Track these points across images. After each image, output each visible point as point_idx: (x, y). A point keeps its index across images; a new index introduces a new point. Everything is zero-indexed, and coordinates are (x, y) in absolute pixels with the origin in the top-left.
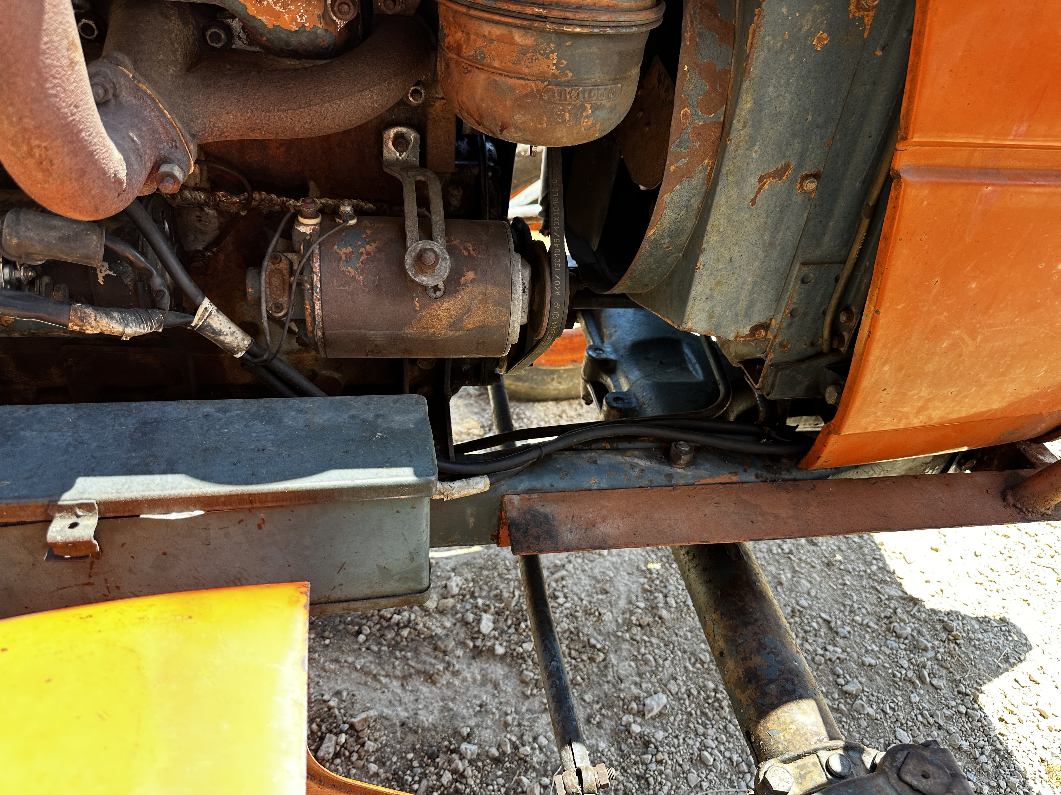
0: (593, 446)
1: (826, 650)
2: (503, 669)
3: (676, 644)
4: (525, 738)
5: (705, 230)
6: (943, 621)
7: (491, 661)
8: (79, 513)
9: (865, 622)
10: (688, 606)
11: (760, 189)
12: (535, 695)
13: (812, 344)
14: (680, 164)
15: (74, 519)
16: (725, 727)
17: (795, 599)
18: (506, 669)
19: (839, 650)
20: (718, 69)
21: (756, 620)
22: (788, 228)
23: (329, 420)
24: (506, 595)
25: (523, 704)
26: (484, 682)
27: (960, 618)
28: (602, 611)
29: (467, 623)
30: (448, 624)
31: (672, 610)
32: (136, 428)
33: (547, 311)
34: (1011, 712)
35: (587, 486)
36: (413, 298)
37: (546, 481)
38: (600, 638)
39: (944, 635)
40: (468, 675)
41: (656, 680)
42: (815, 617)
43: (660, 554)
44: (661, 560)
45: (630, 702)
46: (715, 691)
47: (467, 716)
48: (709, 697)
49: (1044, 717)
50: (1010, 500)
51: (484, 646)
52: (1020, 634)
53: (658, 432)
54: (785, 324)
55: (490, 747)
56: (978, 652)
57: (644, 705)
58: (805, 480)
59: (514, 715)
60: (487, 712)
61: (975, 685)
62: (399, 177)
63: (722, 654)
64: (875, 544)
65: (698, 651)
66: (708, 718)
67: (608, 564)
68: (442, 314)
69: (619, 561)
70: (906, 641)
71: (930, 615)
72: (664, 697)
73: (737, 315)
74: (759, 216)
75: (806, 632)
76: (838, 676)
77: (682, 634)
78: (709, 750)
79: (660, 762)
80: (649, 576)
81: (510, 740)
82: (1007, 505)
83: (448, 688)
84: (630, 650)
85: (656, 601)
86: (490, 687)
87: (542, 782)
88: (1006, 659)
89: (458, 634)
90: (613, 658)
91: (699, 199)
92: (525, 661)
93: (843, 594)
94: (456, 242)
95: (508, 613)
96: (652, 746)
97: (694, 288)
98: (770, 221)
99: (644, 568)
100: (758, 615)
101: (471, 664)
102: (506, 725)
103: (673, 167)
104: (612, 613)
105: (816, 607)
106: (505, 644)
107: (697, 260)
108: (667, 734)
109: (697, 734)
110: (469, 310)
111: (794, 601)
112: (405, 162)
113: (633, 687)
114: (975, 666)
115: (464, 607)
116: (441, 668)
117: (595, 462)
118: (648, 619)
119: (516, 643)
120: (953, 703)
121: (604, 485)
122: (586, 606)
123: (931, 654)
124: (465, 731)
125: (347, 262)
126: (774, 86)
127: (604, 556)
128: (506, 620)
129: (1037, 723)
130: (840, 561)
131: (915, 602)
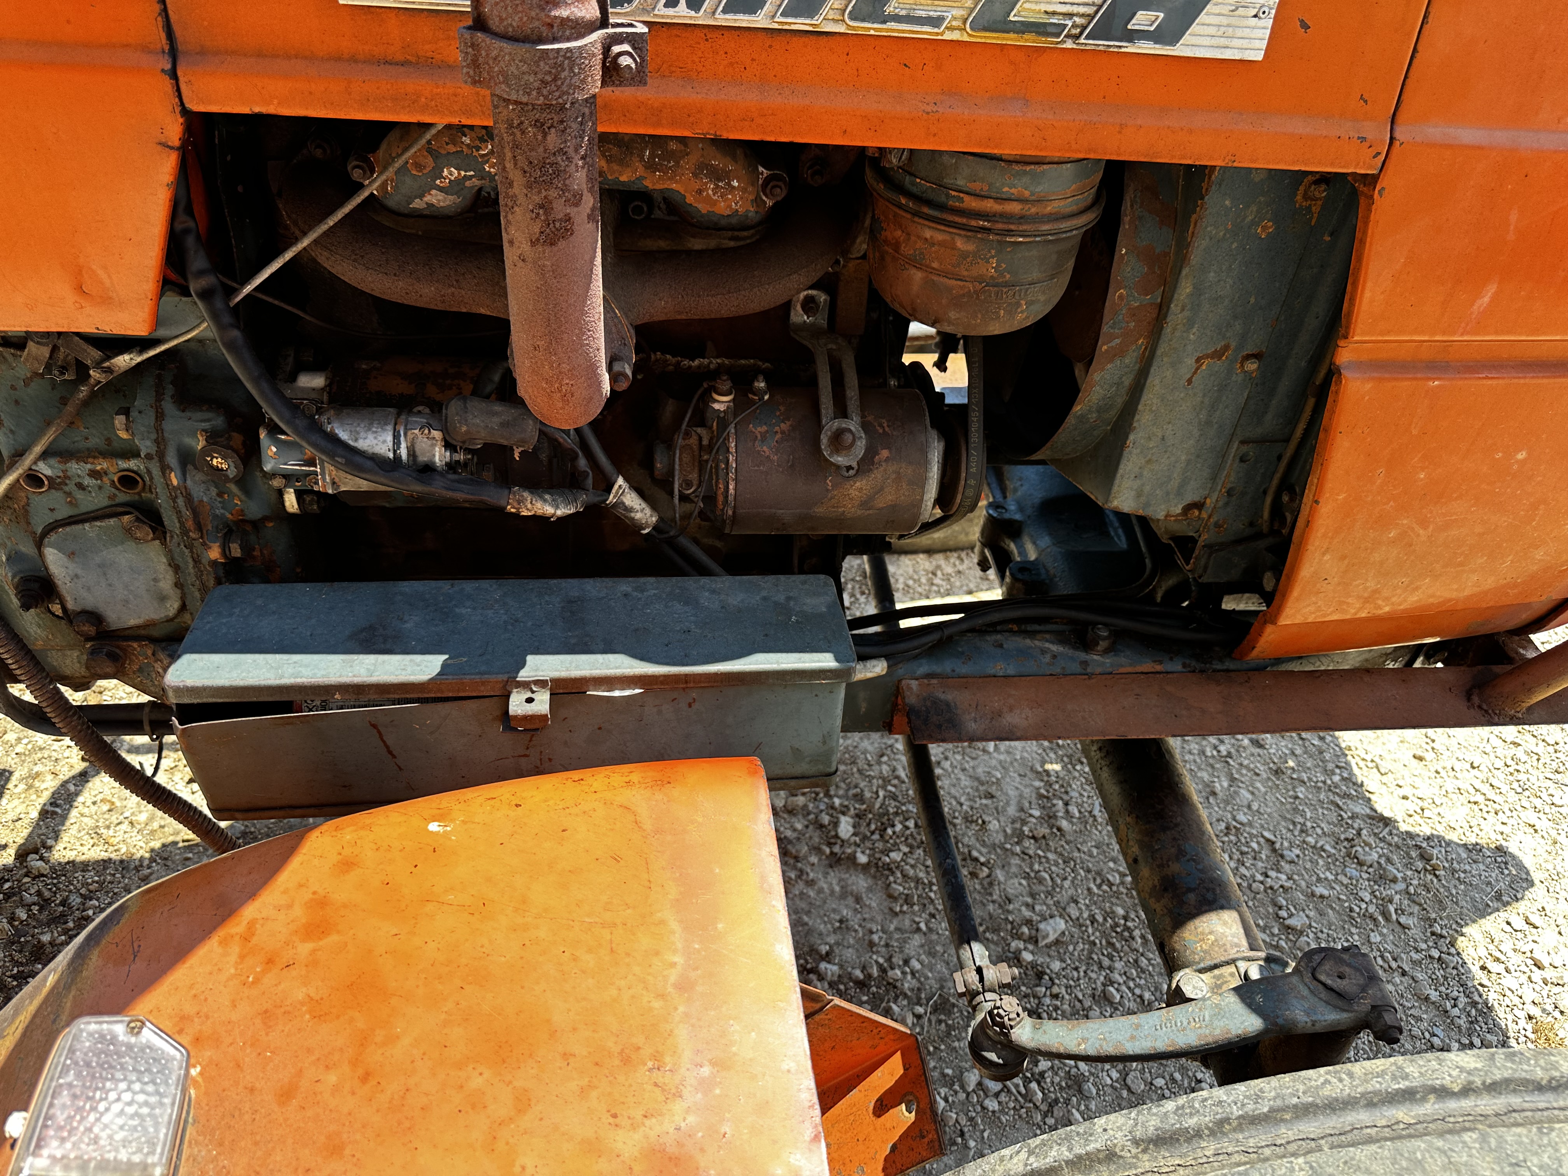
0: (999, 628)
1: (1267, 876)
2: (866, 880)
3: (1078, 861)
4: (894, 960)
5: (1136, 409)
6: (1420, 847)
7: (852, 871)
8: (534, 689)
9: (1319, 845)
10: (1094, 816)
11: (1197, 369)
12: (904, 912)
13: (1251, 524)
14: (1113, 344)
15: (529, 695)
16: (1136, 961)
17: (1231, 813)
18: (870, 881)
19: (1284, 877)
20: (1158, 251)
21: (1177, 825)
22: (1227, 407)
23: (742, 601)
24: (868, 795)
25: (891, 922)
26: (844, 895)
27: (1443, 844)
28: (987, 819)
29: (822, 826)
30: (799, 826)
31: (1075, 820)
32: (563, 607)
33: (961, 489)
34: (1497, 960)
35: (992, 672)
36: (826, 478)
37: (947, 666)
38: (984, 850)
39: (1420, 865)
40: (825, 886)
41: (1051, 902)
42: (1256, 836)
43: (1060, 753)
44: (1062, 760)
45: (1020, 926)
46: (1126, 918)
47: (824, 931)
48: (1117, 925)
49: (1539, 968)
50: (1476, 700)
51: (843, 853)
52: (1520, 866)
53: (1073, 614)
54: (1220, 504)
55: (853, 968)
56: (1462, 887)
57: (1037, 930)
58: (1239, 671)
59: (881, 934)
60: (848, 928)
61: (1454, 926)
62: (810, 346)
63: (1135, 861)
64: (1341, 748)
65: (1105, 871)
66: (1115, 950)
67: (994, 762)
68: (854, 493)
69: (1008, 760)
70: (1371, 870)
71: (1404, 839)
72: (1062, 922)
73: (1168, 494)
74: (1195, 395)
75: (1242, 853)
76: (1280, 908)
77: (1086, 850)
78: (1116, 986)
79: (1055, 996)
80: (1046, 778)
81: (877, 962)
82: (1471, 706)
83: (801, 899)
84: (1020, 866)
85: (1054, 809)
86: (850, 900)
87: (916, 1011)
88: (1498, 897)
89: (811, 838)
90: (1000, 874)
91: (1131, 377)
92: (893, 873)
93: (1294, 809)
94: (870, 418)
95: (870, 816)
96: (1047, 977)
97: (1122, 466)
98: (1207, 400)
99: (1040, 769)
100: (1179, 819)
101: (827, 873)
102: (871, 944)
103: (1105, 347)
104: (999, 821)
105: (1257, 823)
106: (868, 852)
107: (1127, 438)
108: (1064, 965)
109: (1101, 967)
110: (882, 489)
111: (1229, 816)
112: (812, 325)
113: (1023, 908)
114: (1457, 903)
115: (818, 807)
116: (793, 876)
117: (1001, 646)
118: (1044, 830)
119: (882, 852)
120: (1424, 946)
121: (1011, 671)
122: (967, 812)
123: (1401, 886)
124: (824, 949)
125: (763, 441)
126: (1215, 272)
127: (989, 753)
128: (869, 825)
129: (1529, 973)
130: (1293, 769)
131: (1386, 822)
